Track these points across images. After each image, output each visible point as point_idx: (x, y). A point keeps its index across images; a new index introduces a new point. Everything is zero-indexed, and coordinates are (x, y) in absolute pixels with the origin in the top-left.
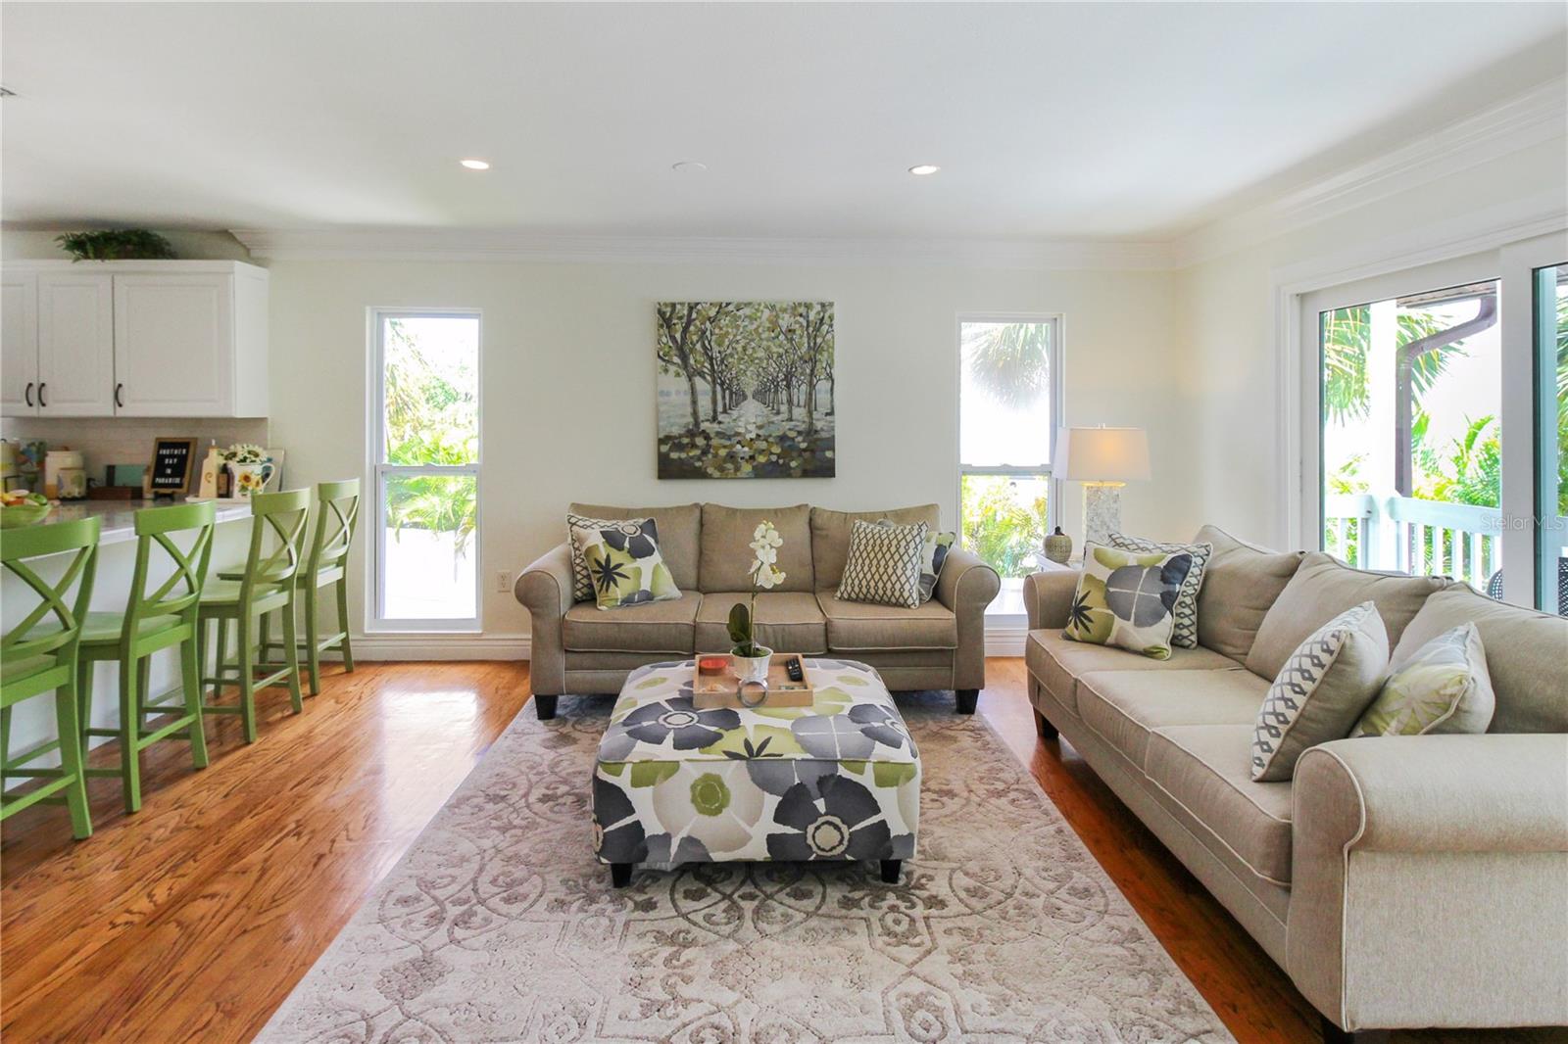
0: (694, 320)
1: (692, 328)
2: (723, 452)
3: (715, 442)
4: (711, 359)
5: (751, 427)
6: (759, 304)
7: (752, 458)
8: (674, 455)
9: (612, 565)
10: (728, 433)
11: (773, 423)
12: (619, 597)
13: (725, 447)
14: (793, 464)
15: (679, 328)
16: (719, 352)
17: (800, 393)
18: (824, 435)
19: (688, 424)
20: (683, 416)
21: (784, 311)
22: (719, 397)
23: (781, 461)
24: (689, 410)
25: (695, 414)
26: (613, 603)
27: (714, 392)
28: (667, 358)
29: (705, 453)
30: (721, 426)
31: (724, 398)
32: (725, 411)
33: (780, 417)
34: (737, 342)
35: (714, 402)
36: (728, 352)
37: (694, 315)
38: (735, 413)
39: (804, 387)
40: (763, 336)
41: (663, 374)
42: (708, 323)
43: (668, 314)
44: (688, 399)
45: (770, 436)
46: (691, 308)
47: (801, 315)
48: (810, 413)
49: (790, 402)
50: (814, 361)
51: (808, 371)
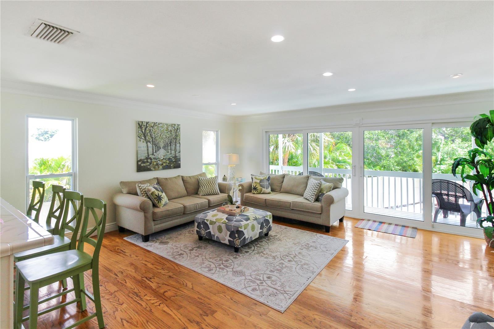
0: (148, 127)
1: (147, 129)
2: (155, 163)
3: (153, 160)
4: (152, 138)
5: (162, 156)
6: (164, 124)
7: (162, 164)
8: (142, 165)
10: (156, 158)
11: (167, 155)
13: (156, 162)
14: (172, 165)
15: (144, 128)
16: (154, 136)
17: (173, 147)
18: (178, 157)
19: (146, 156)
20: (145, 154)
21: (170, 126)
22: (154, 148)
23: (169, 165)
24: (146, 152)
25: (148, 153)
27: (153, 147)
28: (140, 137)
29: (150, 164)
30: (155, 156)
31: (155, 148)
32: (155, 152)
33: (168, 153)
34: (159, 133)
35: (153, 150)
36: (156, 136)
37: (148, 125)
38: (158, 153)
39: (174, 145)
40: (165, 132)
41: (139, 142)
42: (151, 128)
43: (141, 125)
44: (146, 149)
45: (166, 158)
46: (147, 123)
47: (173, 127)
48: (175, 152)
49: (171, 149)
50: (176, 139)
51: (175, 141)
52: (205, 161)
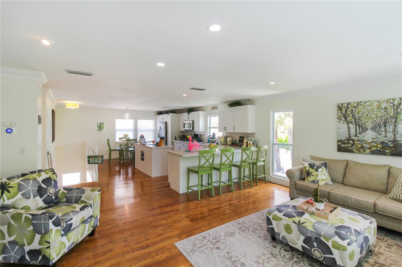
0: (349, 107)
1: (348, 110)
2: (359, 146)
3: (356, 142)
4: (355, 118)
5: (370, 139)
6: (373, 101)
7: (370, 148)
8: (342, 145)
9: (310, 172)
10: (361, 140)
11: (378, 138)
12: (311, 180)
13: (360, 144)
14: (387, 151)
15: (344, 110)
16: (358, 116)
17: (390, 128)
19: (347, 137)
20: (345, 135)
21: (384, 102)
22: (358, 129)
23: (382, 150)
24: (347, 133)
25: (349, 134)
26: (309, 181)
27: (356, 128)
28: (340, 119)
29: (353, 145)
30: (359, 138)
31: (359, 130)
32: (360, 134)
33: (381, 136)
34: (365, 113)
35: (356, 131)
36: (361, 116)
37: (349, 106)
38: (364, 134)
39: (392, 126)
40: (375, 111)
41: (339, 123)
42: (354, 108)
43: (341, 107)
44: (347, 130)
45: (377, 142)
46: (348, 104)
47: (390, 103)
48: (395, 135)
49: (386, 131)
50: (396, 118)
51: (394, 121)
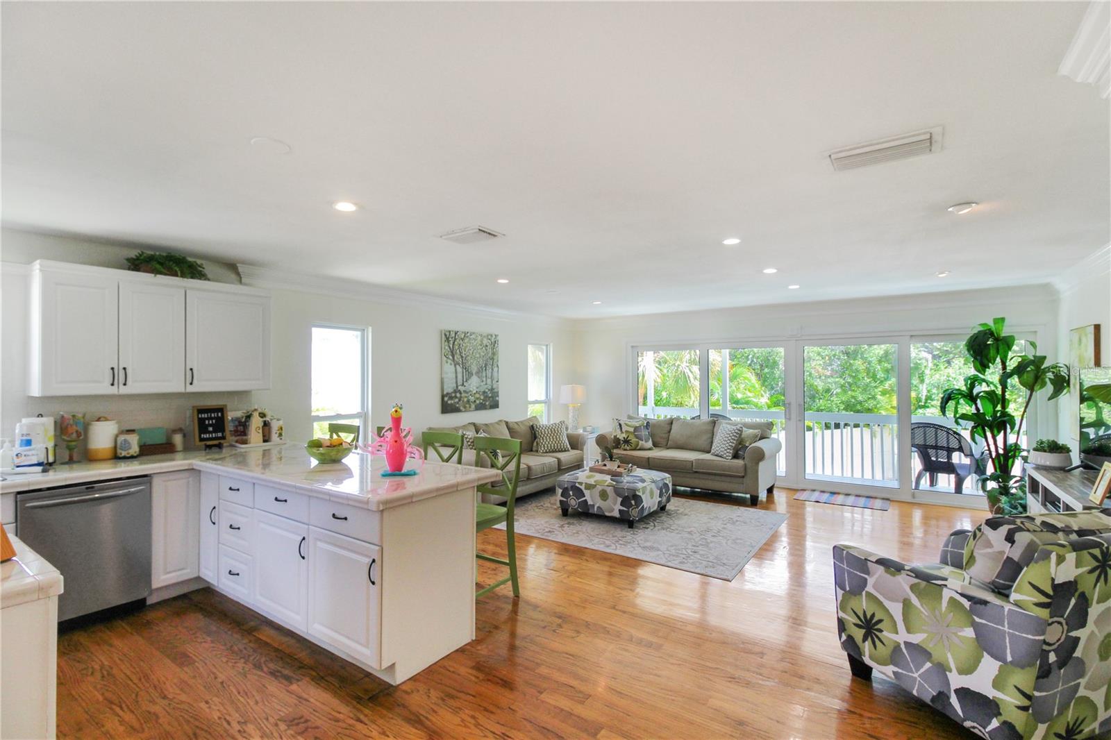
0: (457, 339)
1: (456, 342)
2: (466, 400)
3: (463, 395)
4: (462, 357)
5: (475, 388)
6: (477, 334)
7: (475, 401)
8: (449, 402)
10: (467, 391)
11: (481, 386)
13: (466, 397)
14: (487, 403)
15: (452, 342)
16: (465, 354)
17: (489, 373)
18: (496, 390)
19: (454, 387)
20: (452, 383)
21: (484, 337)
22: (464, 374)
23: (483, 403)
24: (455, 381)
25: (457, 382)
27: (463, 372)
28: (447, 356)
29: (459, 401)
30: (465, 387)
31: (466, 375)
33: (483, 383)
34: (470, 350)
35: (463, 377)
36: (467, 354)
37: (457, 337)
38: (469, 382)
39: (490, 370)
40: (478, 348)
41: (446, 363)
42: (461, 340)
43: (448, 336)
44: (454, 375)
45: (480, 391)
46: (456, 334)
47: (489, 339)
48: (492, 381)
49: (486, 376)
50: (493, 359)
51: (491, 363)
52: (530, 398)
